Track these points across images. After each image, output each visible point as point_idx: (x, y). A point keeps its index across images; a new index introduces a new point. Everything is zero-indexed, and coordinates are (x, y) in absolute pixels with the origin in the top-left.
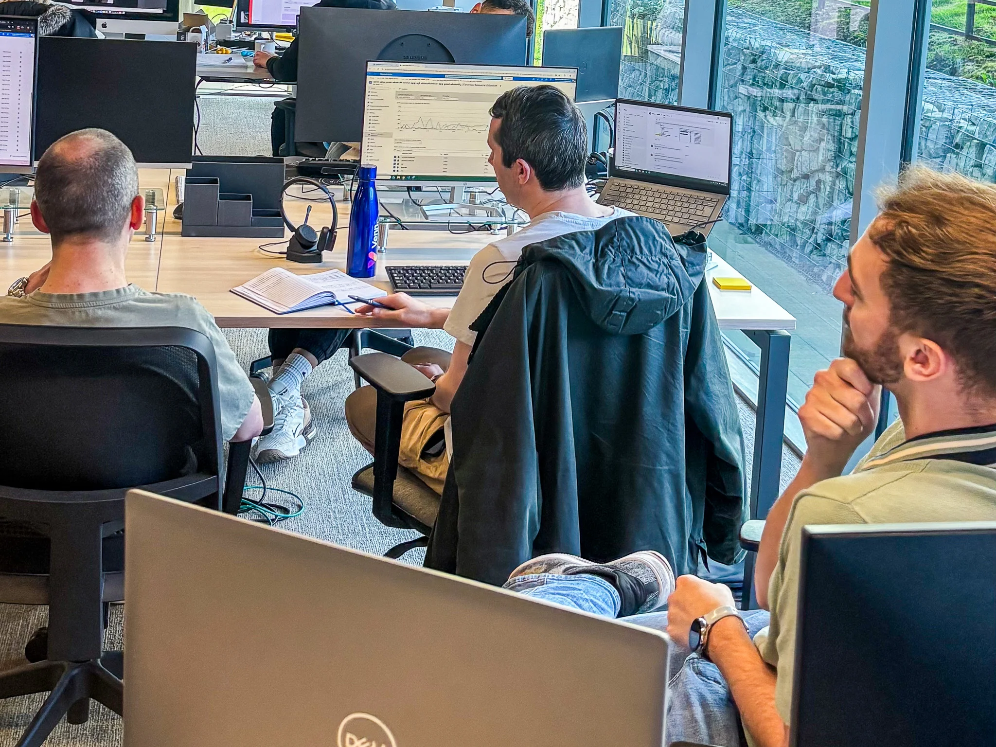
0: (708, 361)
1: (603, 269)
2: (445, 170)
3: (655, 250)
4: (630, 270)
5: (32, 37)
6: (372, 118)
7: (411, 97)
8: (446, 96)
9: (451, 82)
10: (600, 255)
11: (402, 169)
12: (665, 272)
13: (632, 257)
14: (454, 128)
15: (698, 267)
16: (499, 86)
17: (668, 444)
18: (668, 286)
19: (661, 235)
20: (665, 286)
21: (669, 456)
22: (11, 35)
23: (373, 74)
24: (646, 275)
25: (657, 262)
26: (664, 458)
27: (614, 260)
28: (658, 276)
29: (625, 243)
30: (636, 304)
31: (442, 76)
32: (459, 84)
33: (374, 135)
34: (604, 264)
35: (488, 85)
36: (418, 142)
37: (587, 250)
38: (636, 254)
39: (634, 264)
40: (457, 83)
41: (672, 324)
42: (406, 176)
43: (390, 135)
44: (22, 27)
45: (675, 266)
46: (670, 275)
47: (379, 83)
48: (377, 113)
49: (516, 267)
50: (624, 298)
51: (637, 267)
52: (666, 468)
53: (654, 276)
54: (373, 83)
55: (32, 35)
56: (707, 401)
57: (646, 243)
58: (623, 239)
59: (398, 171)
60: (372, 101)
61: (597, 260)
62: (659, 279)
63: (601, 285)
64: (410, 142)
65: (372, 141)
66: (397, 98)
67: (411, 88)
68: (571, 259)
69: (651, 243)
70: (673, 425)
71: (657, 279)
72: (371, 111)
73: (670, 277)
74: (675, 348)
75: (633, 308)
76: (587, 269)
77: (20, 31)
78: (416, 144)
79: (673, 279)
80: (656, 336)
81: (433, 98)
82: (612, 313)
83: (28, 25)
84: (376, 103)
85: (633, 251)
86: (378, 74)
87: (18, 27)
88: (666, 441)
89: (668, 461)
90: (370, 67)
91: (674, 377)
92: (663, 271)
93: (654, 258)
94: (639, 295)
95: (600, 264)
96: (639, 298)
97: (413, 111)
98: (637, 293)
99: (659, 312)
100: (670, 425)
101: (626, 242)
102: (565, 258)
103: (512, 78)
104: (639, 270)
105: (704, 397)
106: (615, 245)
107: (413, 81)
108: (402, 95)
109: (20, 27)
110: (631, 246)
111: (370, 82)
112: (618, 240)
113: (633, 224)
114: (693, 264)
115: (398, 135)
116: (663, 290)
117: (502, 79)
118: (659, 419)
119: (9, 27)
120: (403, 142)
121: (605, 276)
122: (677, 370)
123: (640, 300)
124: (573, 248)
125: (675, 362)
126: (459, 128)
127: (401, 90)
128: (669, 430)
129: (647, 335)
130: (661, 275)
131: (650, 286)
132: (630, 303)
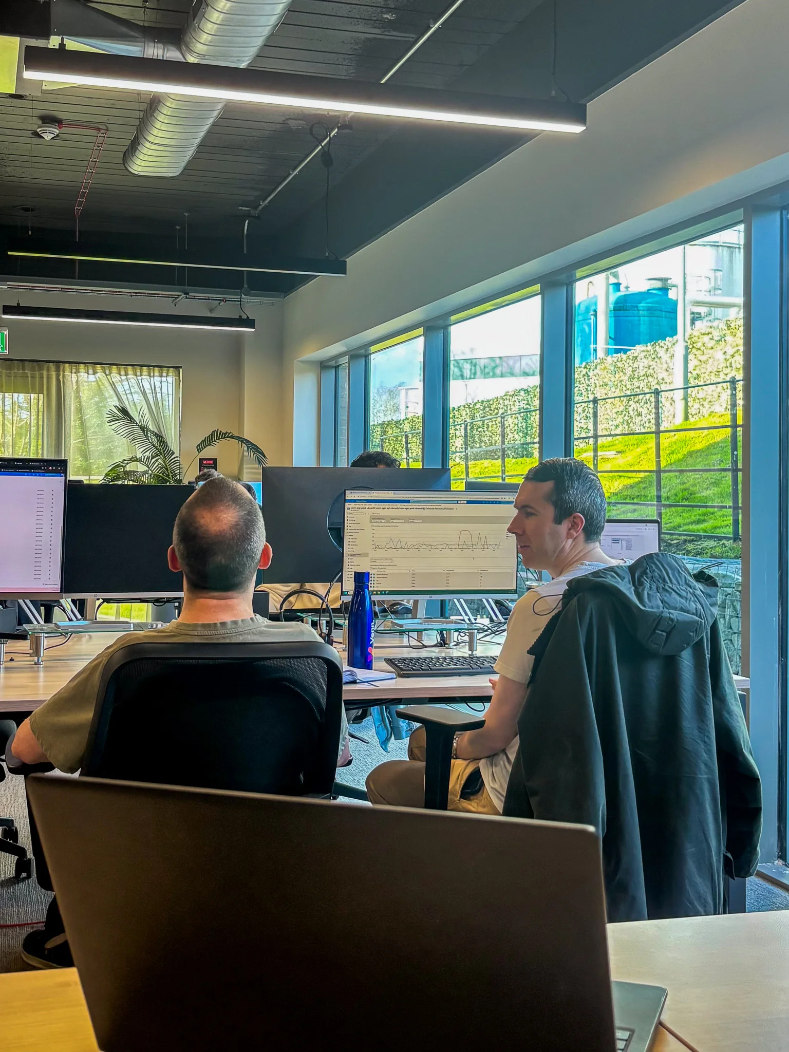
0: (727, 684)
1: (644, 594)
2: (414, 585)
3: (682, 581)
4: (666, 596)
5: (62, 476)
6: (351, 540)
7: (383, 521)
8: (411, 519)
9: (415, 507)
10: (637, 584)
11: (378, 585)
12: (693, 599)
13: (664, 585)
14: (420, 548)
15: (714, 599)
16: (455, 509)
17: (705, 755)
18: (696, 611)
19: (683, 569)
20: (694, 611)
21: (706, 764)
22: (44, 476)
23: (350, 501)
24: (678, 600)
25: (684, 591)
26: (703, 767)
27: (651, 587)
28: (688, 602)
29: (656, 574)
30: (675, 625)
31: (408, 501)
32: (422, 508)
33: (353, 555)
34: (643, 590)
35: (447, 509)
36: (390, 561)
37: (626, 580)
38: (667, 583)
39: (667, 591)
40: (420, 507)
41: (698, 647)
42: (381, 591)
43: (366, 555)
44: (54, 468)
45: (699, 596)
46: (696, 601)
47: (356, 509)
48: (355, 536)
49: (562, 599)
50: (666, 618)
51: (670, 594)
52: (706, 776)
53: (684, 601)
54: (351, 509)
55: (62, 474)
56: (729, 719)
57: (674, 575)
58: (654, 571)
59: (374, 587)
60: (350, 525)
61: (636, 588)
62: (689, 604)
63: (645, 607)
64: (382, 561)
65: (351, 561)
66: (371, 522)
67: (382, 513)
68: (616, 584)
69: (677, 575)
70: (708, 737)
71: (688, 605)
72: (350, 534)
73: (697, 604)
74: (704, 669)
75: (673, 628)
76: (631, 593)
77: (53, 472)
78: (387, 563)
79: (699, 606)
80: (686, 659)
81: (401, 521)
82: (655, 633)
83: (59, 466)
84: (354, 526)
85: (664, 580)
86: (355, 501)
87: (50, 468)
88: (704, 752)
89: (706, 770)
90: (349, 495)
91: (705, 695)
92: (691, 599)
93: (682, 587)
94: (676, 616)
95: (640, 591)
96: (677, 619)
97: (384, 532)
98: (675, 614)
99: (692, 634)
100: (705, 737)
101: (658, 573)
102: (611, 584)
103: (466, 502)
104: (672, 596)
105: (727, 715)
106: (649, 576)
107: (384, 507)
108: (375, 519)
109: (52, 468)
110: (662, 577)
111: (348, 509)
112: (650, 571)
113: (660, 559)
114: (710, 596)
115: (373, 554)
116: (693, 614)
117: (458, 503)
118: (696, 732)
119: (43, 468)
120: (377, 561)
121: (646, 600)
122: (707, 689)
123: (678, 620)
124: (615, 578)
125: (705, 681)
126: (424, 547)
127: (374, 515)
128: (705, 742)
129: (681, 657)
130: (690, 601)
131: (682, 610)
132: (670, 622)
